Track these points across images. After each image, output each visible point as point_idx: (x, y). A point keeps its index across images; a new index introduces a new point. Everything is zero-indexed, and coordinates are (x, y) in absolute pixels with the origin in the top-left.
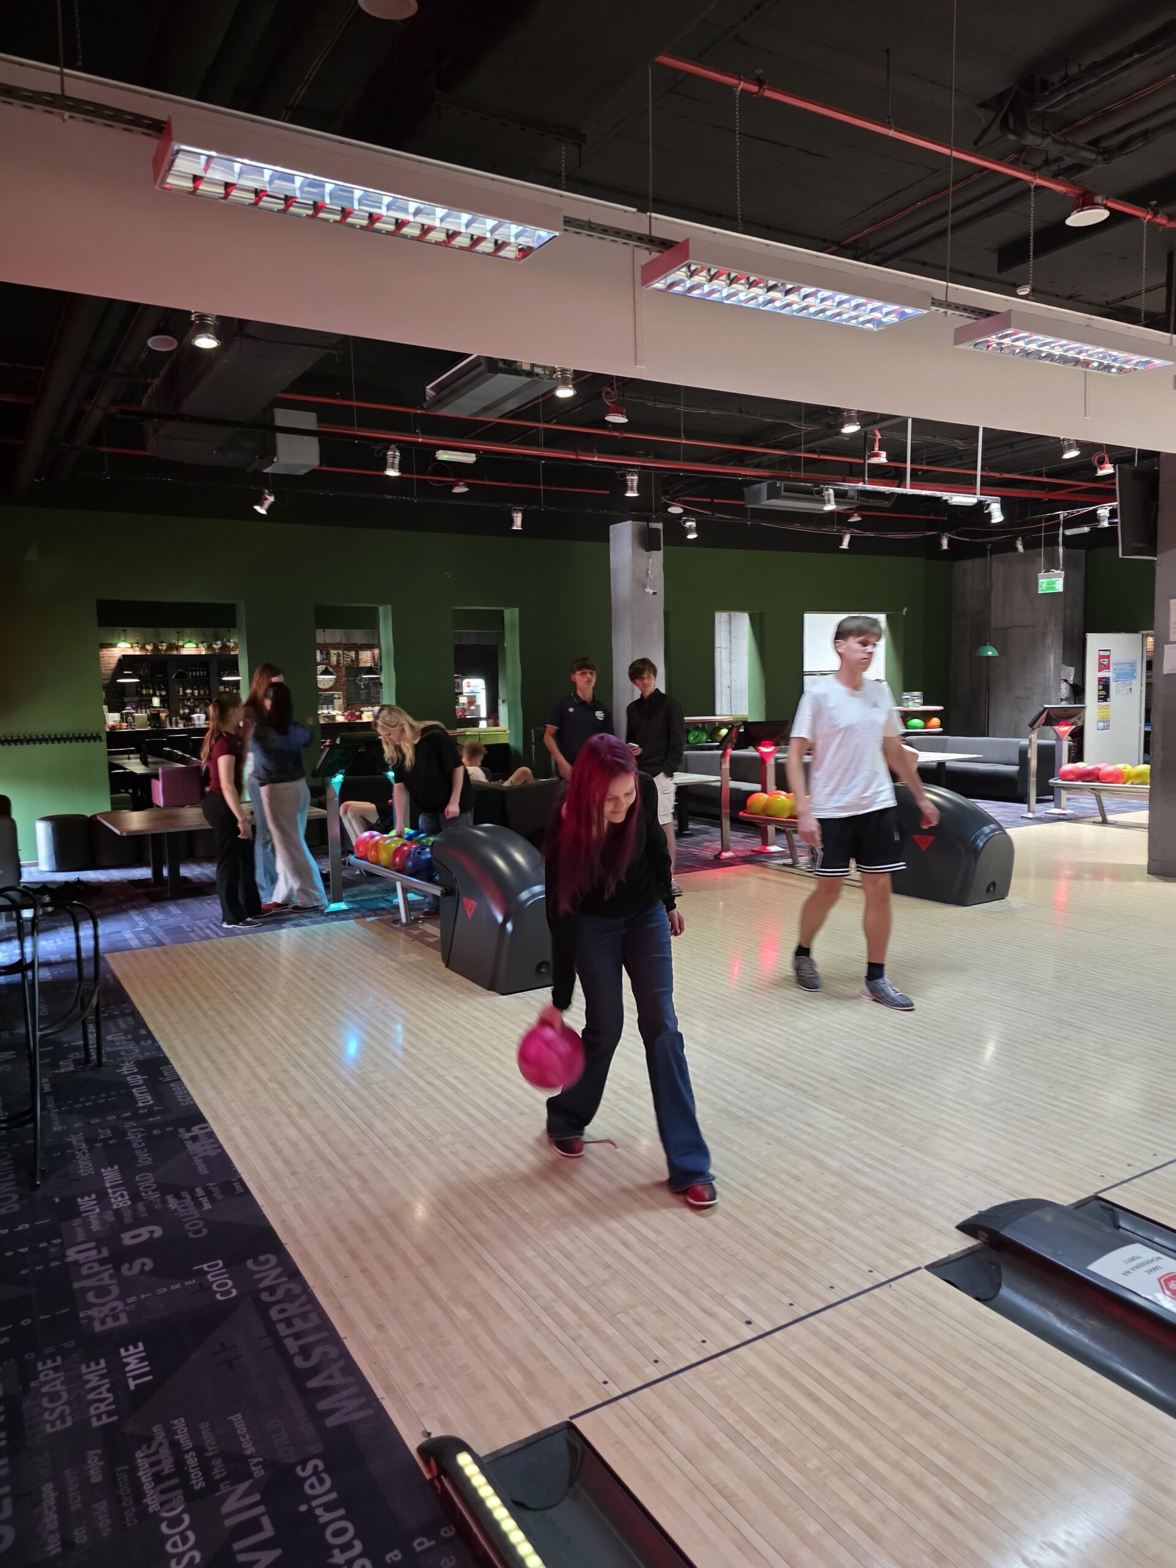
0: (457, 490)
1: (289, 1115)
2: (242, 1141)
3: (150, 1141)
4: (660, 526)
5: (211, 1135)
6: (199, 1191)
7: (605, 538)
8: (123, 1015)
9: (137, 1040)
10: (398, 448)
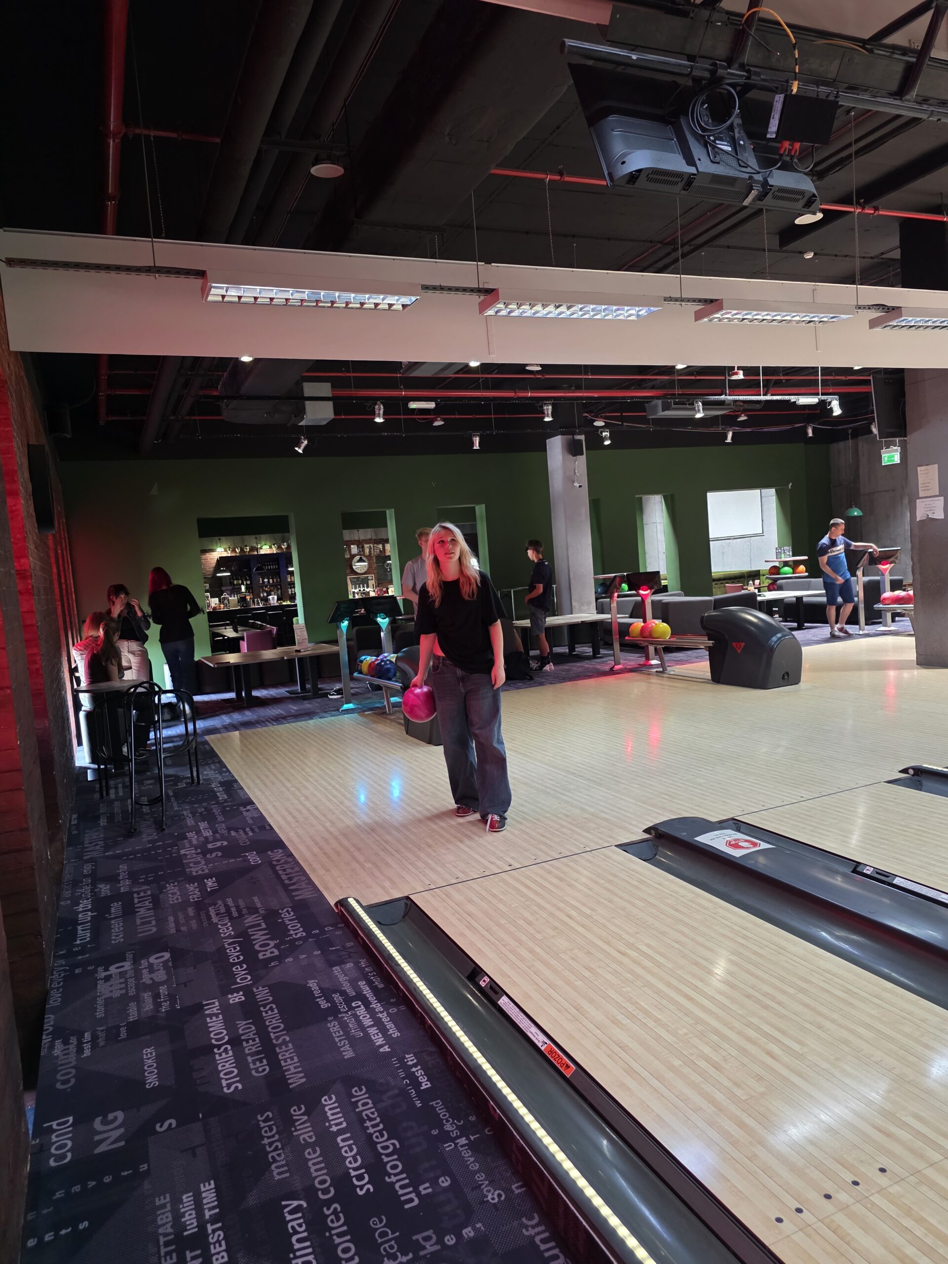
0: (436, 424)
1: (299, 800)
2: (272, 811)
3: (224, 812)
4: (582, 437)
5: (257, 809)
6: (248, 829)
7: (543, 449)
8: (214, 763)
9: (221, 773)
10: (382, 403)
